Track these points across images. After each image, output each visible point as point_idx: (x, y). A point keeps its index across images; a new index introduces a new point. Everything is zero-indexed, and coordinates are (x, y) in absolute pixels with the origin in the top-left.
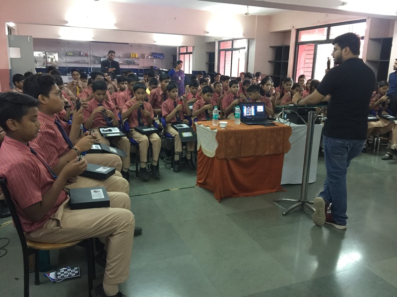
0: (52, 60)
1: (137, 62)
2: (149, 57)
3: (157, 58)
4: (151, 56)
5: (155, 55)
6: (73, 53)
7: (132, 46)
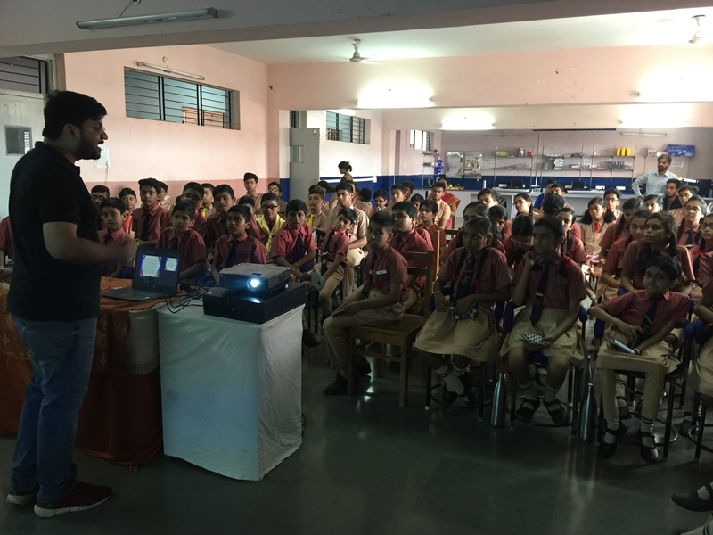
0: (473, 165)
1: (630, 164)
3: (678, 156)
6: (508, 152)
7: (622, 133)
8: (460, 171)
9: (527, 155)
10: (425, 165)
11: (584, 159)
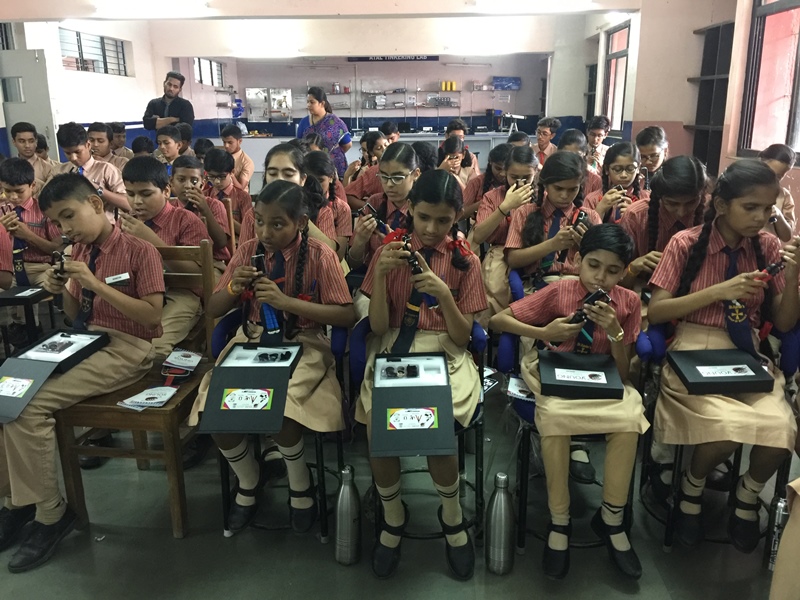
0: (281, 105)
1: (456, 100)
2: (485, 88)
3: (503, 89)
4: (491, 84)
5: (498, 83)
7: (445, 64)
8: (265, 113)
9: (343, 91)
10: (220, 105)
11: (407, 96)
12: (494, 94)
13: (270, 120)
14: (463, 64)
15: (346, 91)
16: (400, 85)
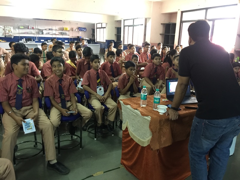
0: (9, 32)
1: (68, 33)
3: (81, 31)
4: (78, 29)
5: (80, 29)
6: (24, 27)
7: (64, 22)
8: (3, 34)
9: (32, 28)
11: (53, 31)
12: (79, 32)
13: (5, 36)
14: (70, 22)
15: (33, 28)
16: (50, 28)
